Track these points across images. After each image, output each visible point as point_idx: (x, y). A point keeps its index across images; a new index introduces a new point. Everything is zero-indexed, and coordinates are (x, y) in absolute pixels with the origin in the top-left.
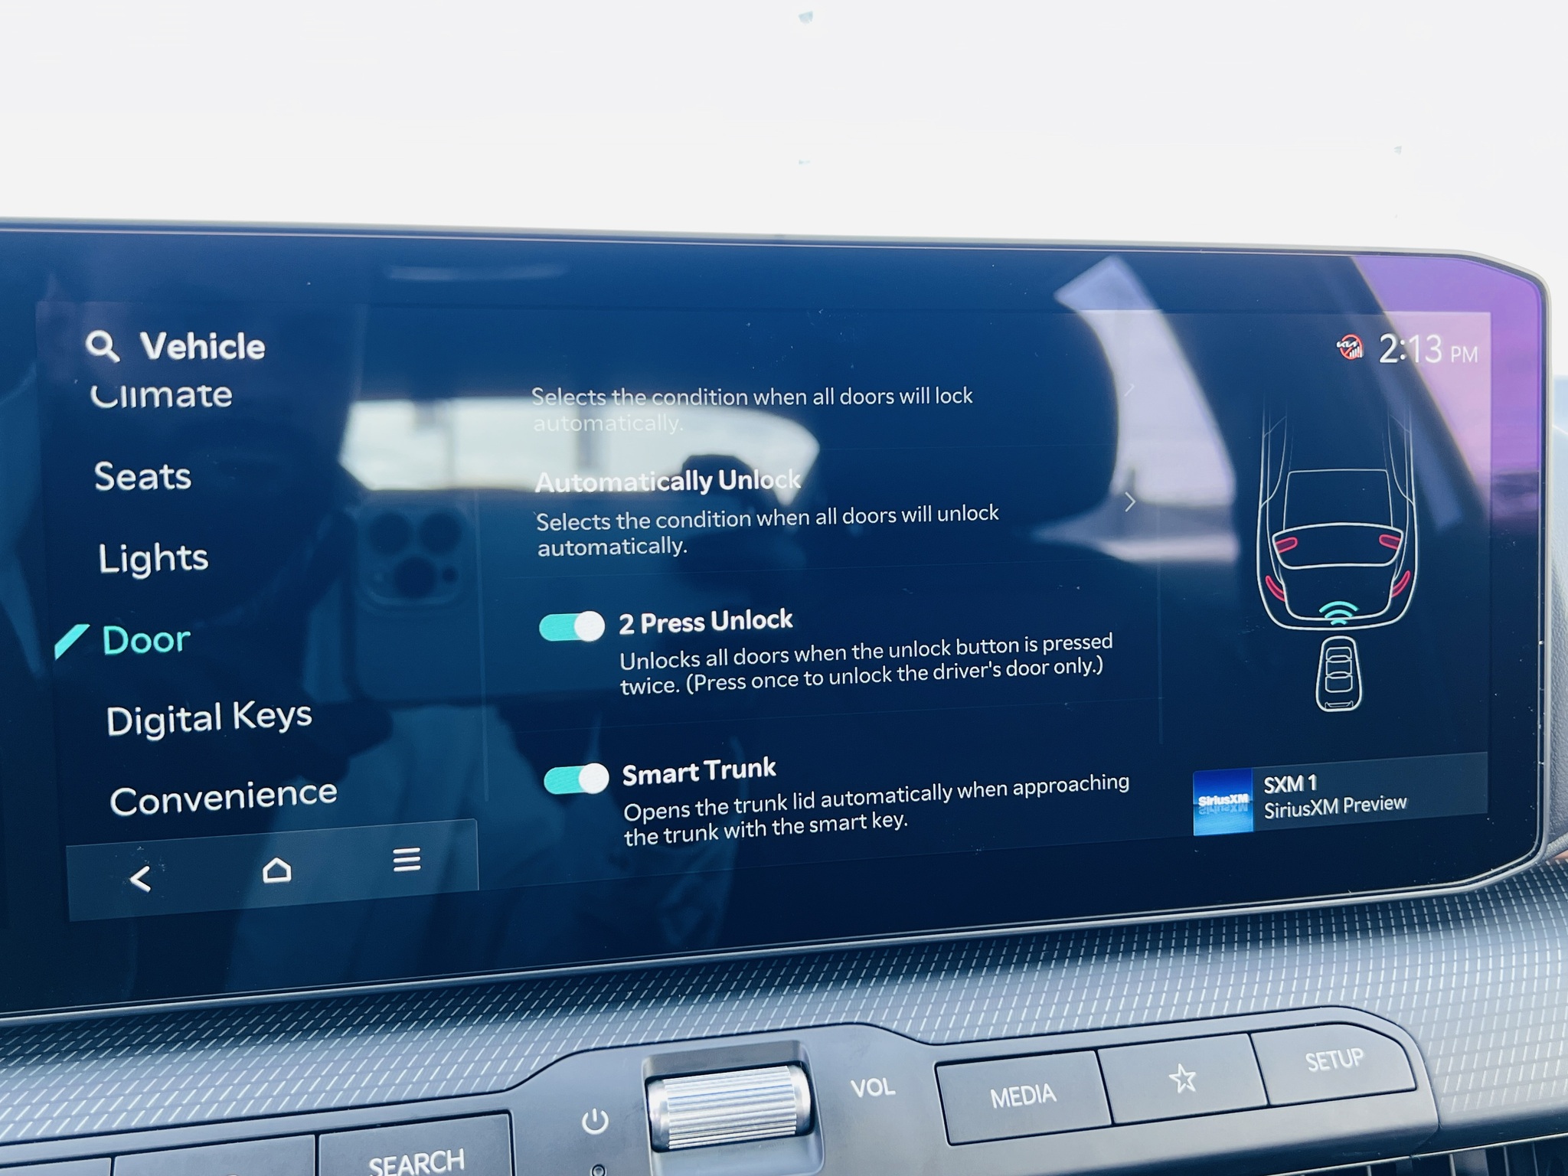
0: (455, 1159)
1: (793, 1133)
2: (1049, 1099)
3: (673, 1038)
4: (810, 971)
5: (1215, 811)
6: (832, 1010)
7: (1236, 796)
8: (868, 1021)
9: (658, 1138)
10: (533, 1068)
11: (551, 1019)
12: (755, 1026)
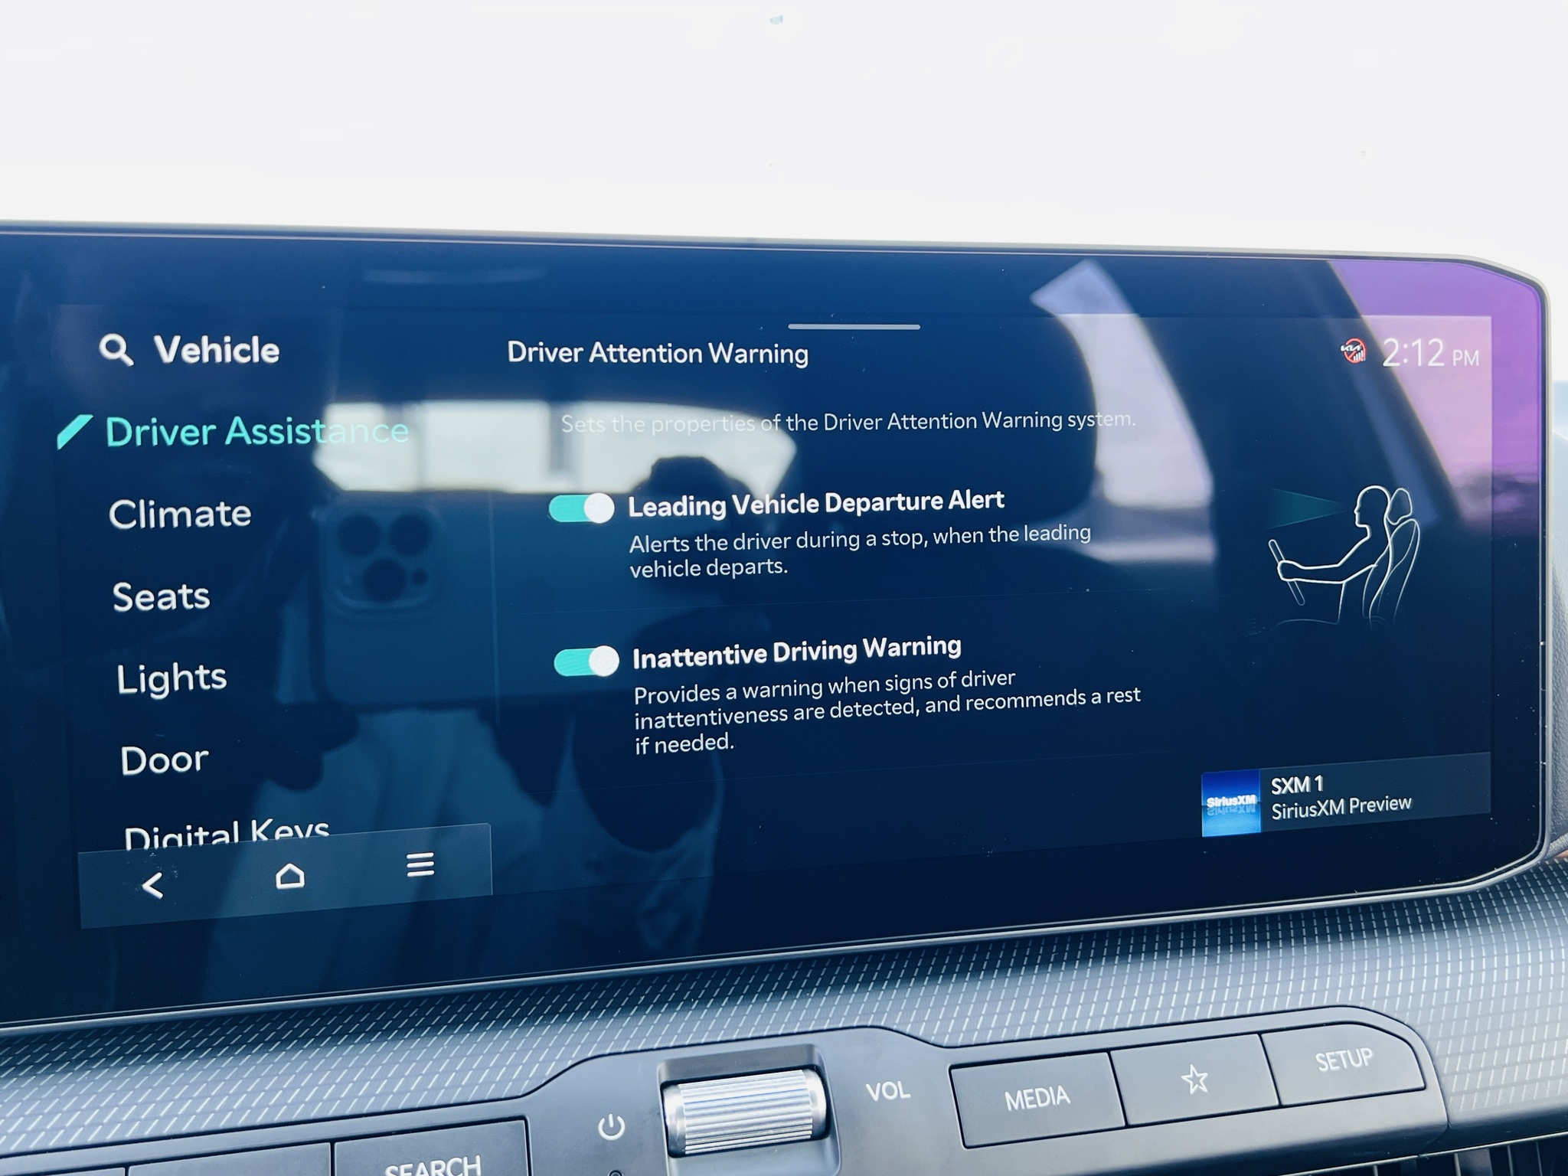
0: (472, 1166)
1: (809, 1137)
2: (1063, 1101)
3: (687, 1043)
4: (822, 974)
5: (1223, 812)
6: (845, 1014)
7: (1244, 797)
8: (882, 1024)
9: (675, 1143)
10: (549, 1074)
11: (565, 1025)
12: (770, 1030)
